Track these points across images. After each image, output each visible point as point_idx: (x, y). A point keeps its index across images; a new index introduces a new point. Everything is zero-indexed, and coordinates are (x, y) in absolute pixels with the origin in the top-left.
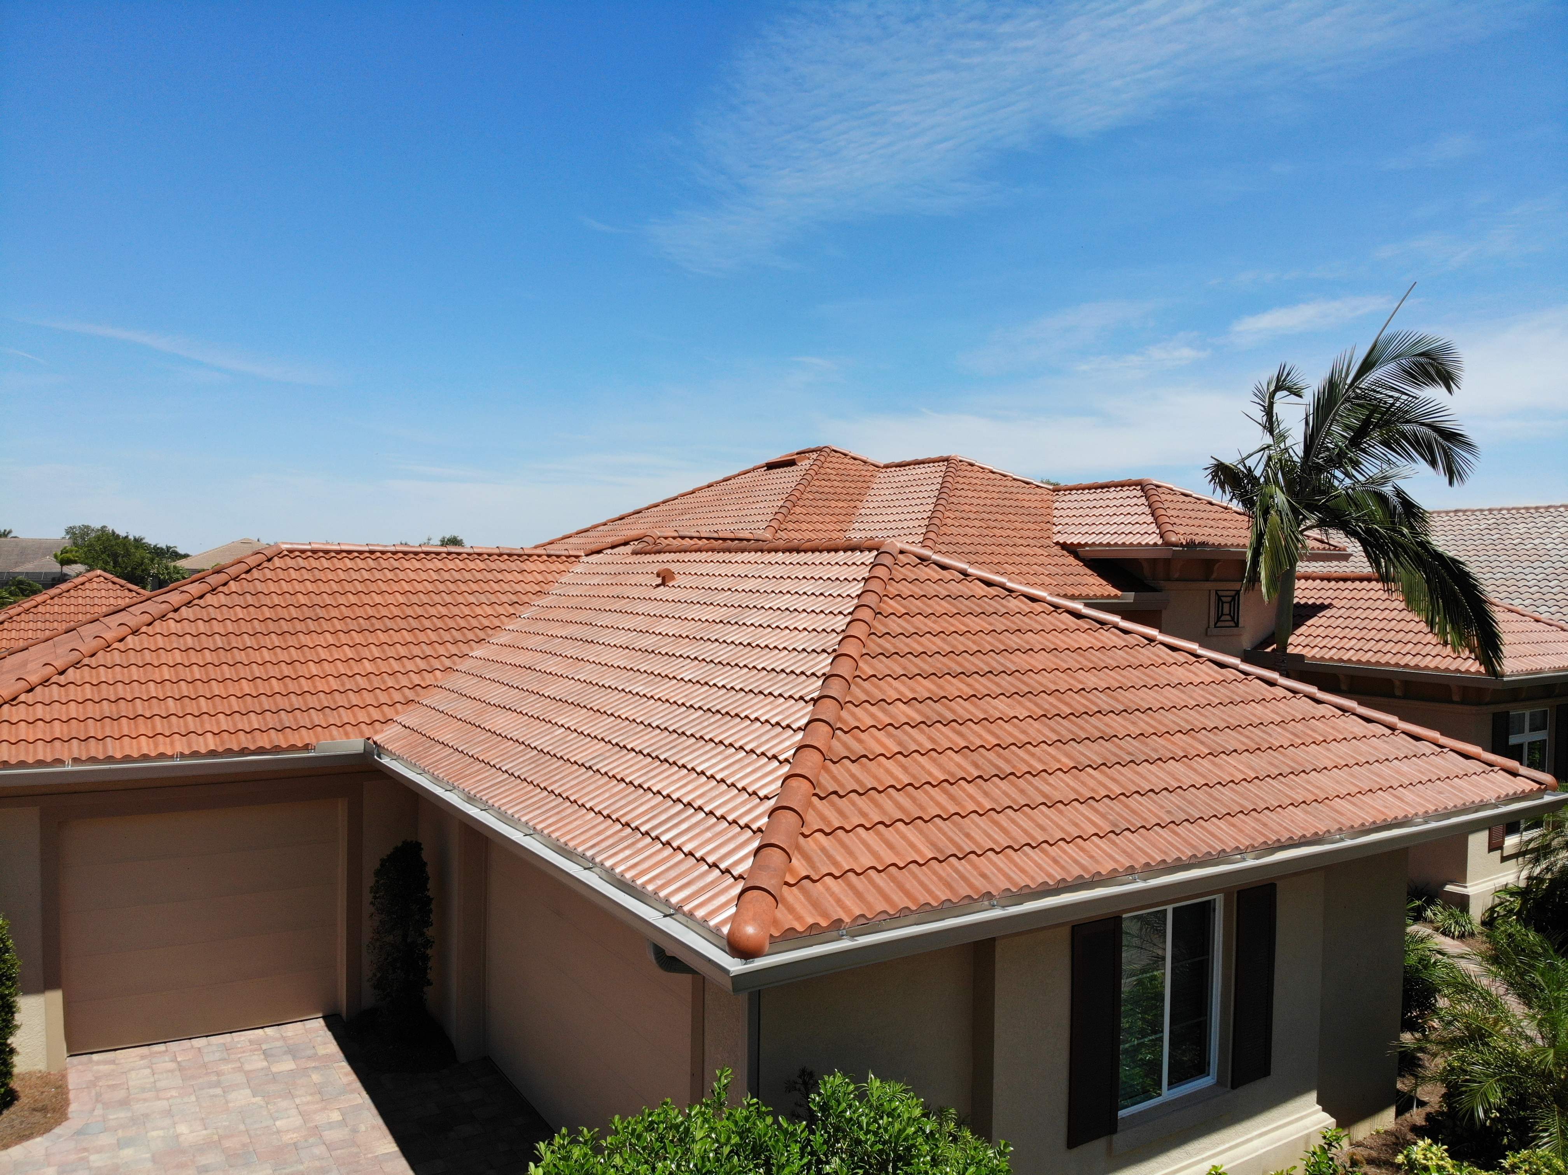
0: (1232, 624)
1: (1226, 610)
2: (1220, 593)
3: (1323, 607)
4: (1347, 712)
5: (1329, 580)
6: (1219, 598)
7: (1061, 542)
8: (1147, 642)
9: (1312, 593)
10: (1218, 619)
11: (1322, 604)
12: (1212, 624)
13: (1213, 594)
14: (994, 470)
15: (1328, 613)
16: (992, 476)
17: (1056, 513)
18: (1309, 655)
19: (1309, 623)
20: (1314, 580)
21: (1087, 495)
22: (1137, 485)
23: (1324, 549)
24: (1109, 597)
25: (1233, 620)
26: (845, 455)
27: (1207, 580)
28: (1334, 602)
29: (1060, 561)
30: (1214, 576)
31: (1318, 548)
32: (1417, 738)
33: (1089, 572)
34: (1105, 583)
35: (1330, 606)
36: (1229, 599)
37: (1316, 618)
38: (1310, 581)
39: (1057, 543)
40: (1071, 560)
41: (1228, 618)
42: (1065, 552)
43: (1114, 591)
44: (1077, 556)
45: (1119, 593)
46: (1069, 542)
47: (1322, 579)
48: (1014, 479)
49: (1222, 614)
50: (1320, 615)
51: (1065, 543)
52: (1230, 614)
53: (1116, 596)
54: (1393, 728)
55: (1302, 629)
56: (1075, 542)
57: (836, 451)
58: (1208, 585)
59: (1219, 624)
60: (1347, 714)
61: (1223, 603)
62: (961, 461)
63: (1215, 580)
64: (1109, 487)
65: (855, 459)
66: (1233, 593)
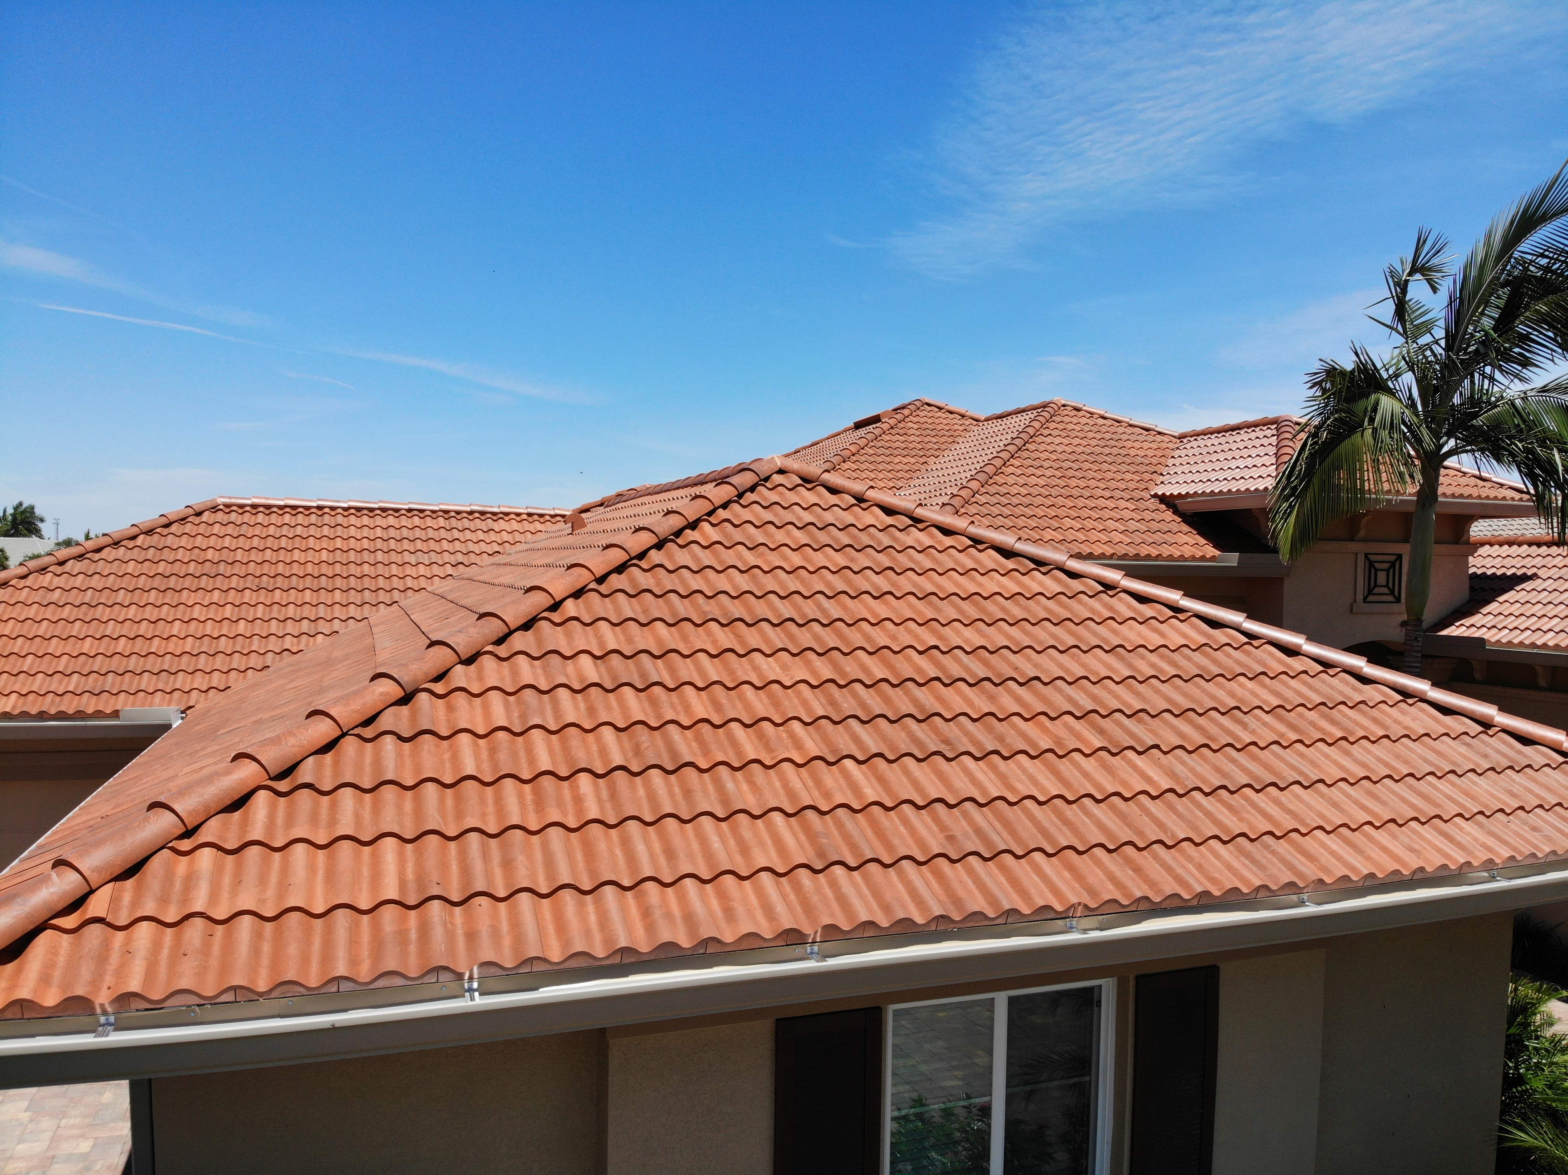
0: (1390, 598)
1: (1382, 578)
2: (1372, 558)
3: (1525, 578)
4: (1411, 696)
5: (1539, 545)
6: (1371, 564)
7: (1160, 493)
8: (1101, 588)
9: (1514, 562)
10: (1370, 592)
11: (1525, 574)
12: (1360, 597)
13: (1361, 559)
14: (1106, 415)
15: (1528, 585)
16: (1101, 421)
17: (1170, 462)
18: (1493, 640)
19: (1501, 599)
20: (1519, 546)
21: (1214, 440)
22: (1272, 424)
23: (1521, 500)
24: (1203, 558)
25: (1392, 593)
26: (940, 408)
27: (1352, 540)
28: (1540, 573)
29: (1157, 516)
30: (1362, 533)
31: (1513, 499)
32: (1526, 740)
33: (1185, 528)
34: (1202, 541)
35: (1534, 576)
36: (1386, 566)
37: (1513, 592)
38: (1515, 547)
39: (1155, 496)
40: (1169, 515)
41: (1385, 590)
42: (1163, 507)
43: (1211, 551)
44: (1176, 512)
45: (1217, 553)
46: (1168, 494)
47: (1530, 544)
48: (1131, 425)
49: (1376, 586)
50: (1518, 588)
51: (1164, 494)
52: (1387, 586)
53: (1213, 559)
54: (1486, 724)
55: (1493, 607)
56: (1176, 493)
57: (929, 405)
58: (1353, 546)
59: (1370, 598)
60: (1410, 701)
61: (1376, 570)
62: (1064, 406)
63: (1364, 540)
64: (1240, 429)
65: (951, 413)
66: (1393, 558)
